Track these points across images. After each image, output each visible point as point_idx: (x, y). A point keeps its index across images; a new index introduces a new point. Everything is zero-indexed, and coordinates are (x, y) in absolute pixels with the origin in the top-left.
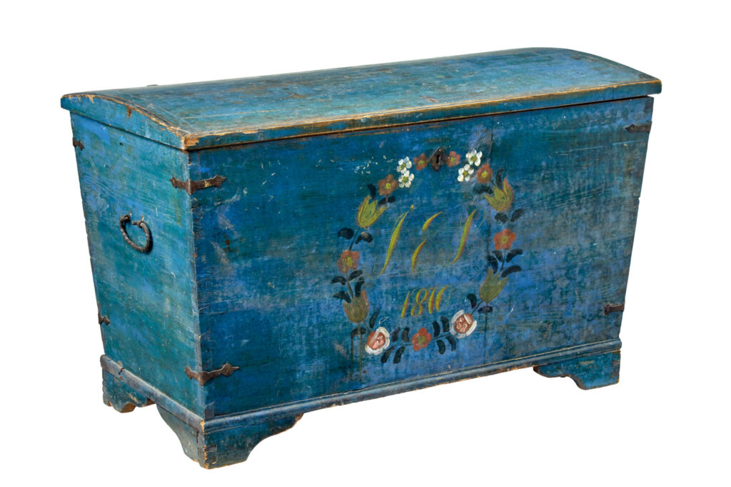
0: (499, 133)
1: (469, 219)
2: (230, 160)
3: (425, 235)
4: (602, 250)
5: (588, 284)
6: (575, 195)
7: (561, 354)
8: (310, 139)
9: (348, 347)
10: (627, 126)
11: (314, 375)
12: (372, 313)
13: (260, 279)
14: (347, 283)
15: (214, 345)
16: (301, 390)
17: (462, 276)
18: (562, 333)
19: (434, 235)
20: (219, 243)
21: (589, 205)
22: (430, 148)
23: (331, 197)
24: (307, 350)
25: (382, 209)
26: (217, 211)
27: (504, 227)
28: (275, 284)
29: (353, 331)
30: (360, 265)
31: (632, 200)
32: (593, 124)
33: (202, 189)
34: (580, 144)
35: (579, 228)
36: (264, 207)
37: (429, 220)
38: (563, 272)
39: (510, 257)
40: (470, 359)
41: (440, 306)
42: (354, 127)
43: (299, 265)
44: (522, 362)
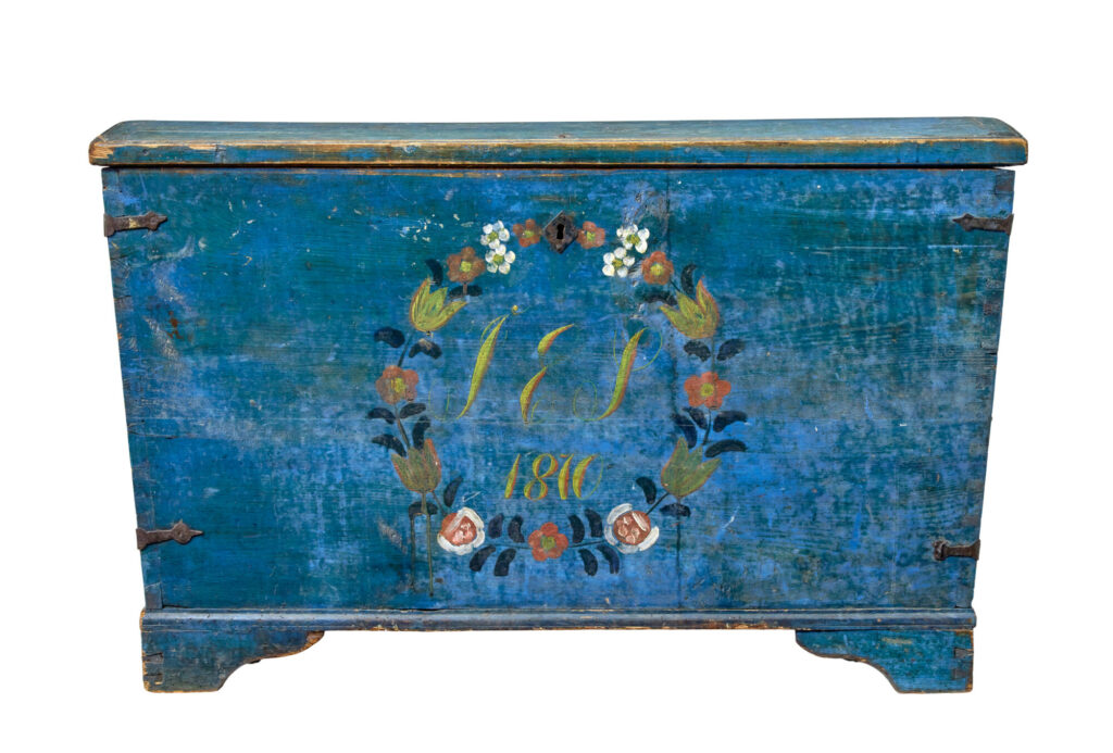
0: (683, 201)
1: (631, 344)
2: (172, 190)
3: (542, 360)
4: (919, 439)
5: (894, 497)
6: (852, 329)
7: (840, 616)
8: (315, 172)
9: (404, 533)
10: (957, 217)
11: (342, 569)
12: (448, 480)
13: (236, 392)
14: (396, 422)
15: (157, 488)
16: (318, 590)
17: (622, 443)
18: (842, 577)
19: (562, 363)
20: (158, 321)
21: (884, 350)
22: (544, 211)
23: (359, 272)
24: (326, 525)
25: (456, 304)
26: (153, 270)
27: (704, 368)
28: (263, 404)
29: (413, 506)
30: (421, 394)
31: (980, 354)
32: (882, 205)
33: (124, 230)
34: (856, 238)
35: (865, 390)
36: (235, 273)
37: (549, 336)
38: (837, 467)
39: (721, 423)
40: (650, 594)
41: (582, 489)
42: (391, 159)
43: (305, 378)
44: (759, 616)
